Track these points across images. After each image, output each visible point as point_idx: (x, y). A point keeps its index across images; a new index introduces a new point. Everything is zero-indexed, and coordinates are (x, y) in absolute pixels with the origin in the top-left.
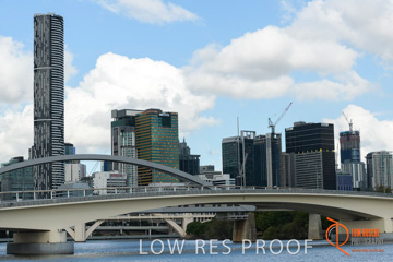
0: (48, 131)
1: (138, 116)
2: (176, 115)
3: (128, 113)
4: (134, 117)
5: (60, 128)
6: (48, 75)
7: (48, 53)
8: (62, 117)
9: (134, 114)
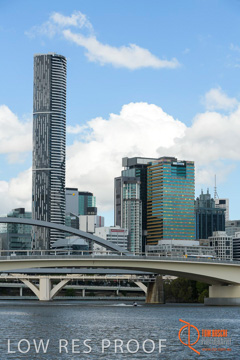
0: (46, 181)
1: (150, 164)
2: (192, 164)
3: (139, 162)
4: (145, 166)
5: (60, 178)
6: (47, 120)
7: (48, 97)
8: (63, 165)
9: (146, 162)
